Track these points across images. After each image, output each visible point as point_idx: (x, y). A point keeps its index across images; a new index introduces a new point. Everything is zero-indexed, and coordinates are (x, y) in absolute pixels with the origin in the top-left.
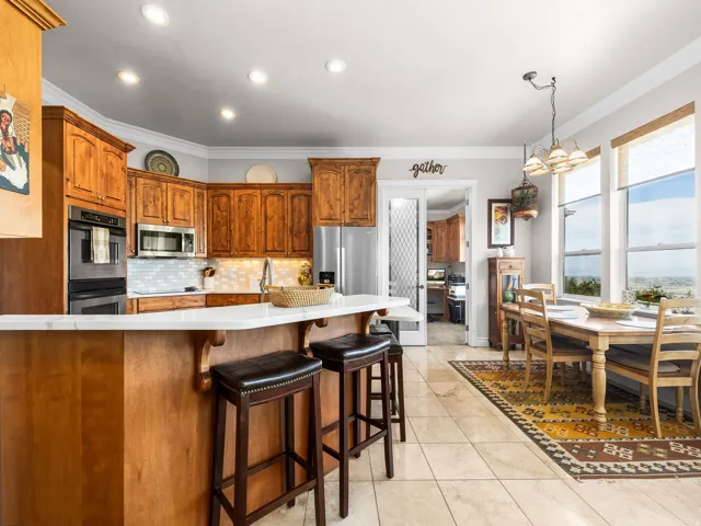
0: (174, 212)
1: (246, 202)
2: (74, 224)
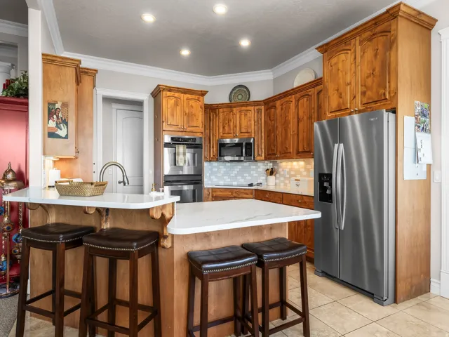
0: (240, 129)
1: (285, 109)
2: (167, 145)
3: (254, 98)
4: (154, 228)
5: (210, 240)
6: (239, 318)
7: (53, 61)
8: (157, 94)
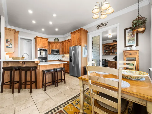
0: (56, 47)
1: (66, 44)
2: (38, 50)
3: (60, 41)
4: (35, 66)
5: (47, 68)
6: (53, 82)
7: (8, 29)
8: (36, 38)
